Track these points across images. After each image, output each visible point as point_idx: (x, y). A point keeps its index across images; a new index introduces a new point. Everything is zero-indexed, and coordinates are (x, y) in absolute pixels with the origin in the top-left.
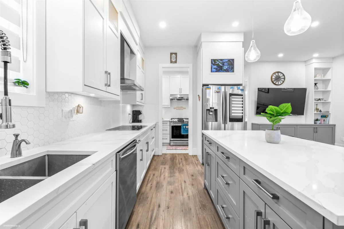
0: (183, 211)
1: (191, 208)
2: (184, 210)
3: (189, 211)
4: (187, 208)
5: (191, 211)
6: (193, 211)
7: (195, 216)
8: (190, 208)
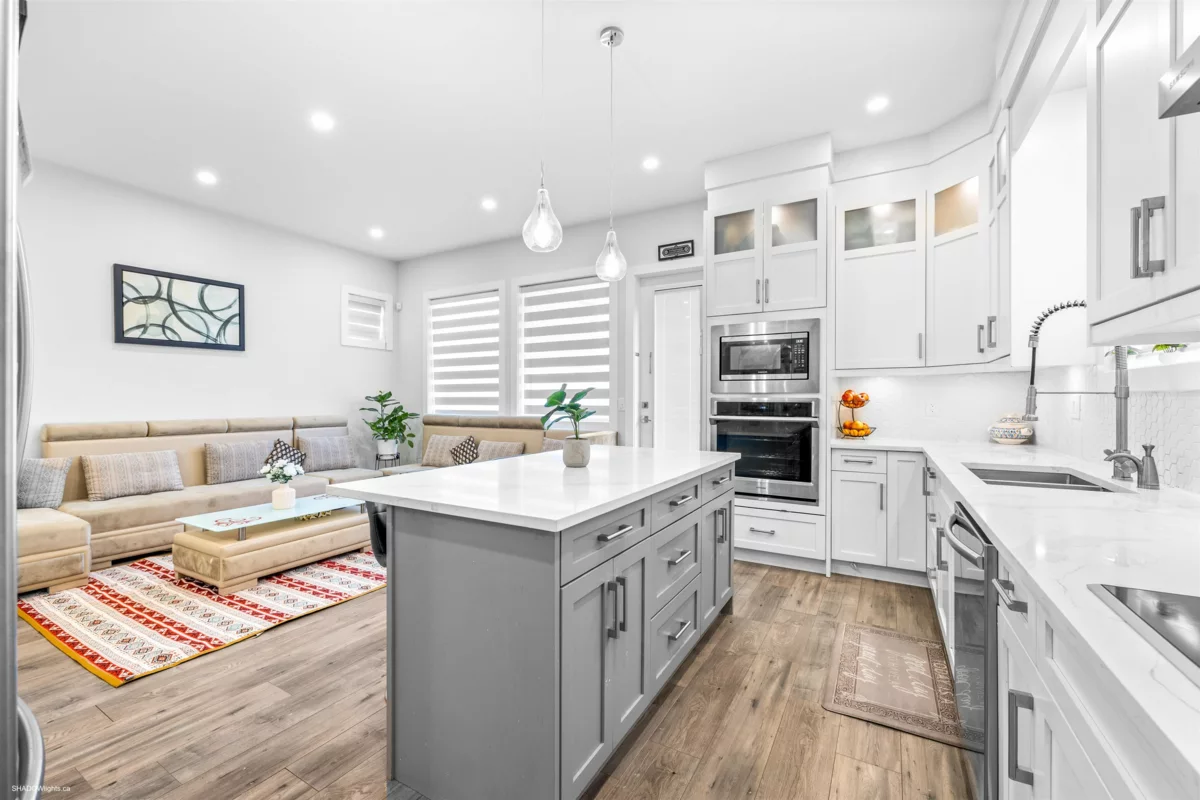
0: (745, 789)
1: (707, 789)
2: (744, 794)
3: (723, 781)
4: (727, 794)
5: (717, 778)
6: (709, 776)
7: (714, 758)
8: (715, 789)
